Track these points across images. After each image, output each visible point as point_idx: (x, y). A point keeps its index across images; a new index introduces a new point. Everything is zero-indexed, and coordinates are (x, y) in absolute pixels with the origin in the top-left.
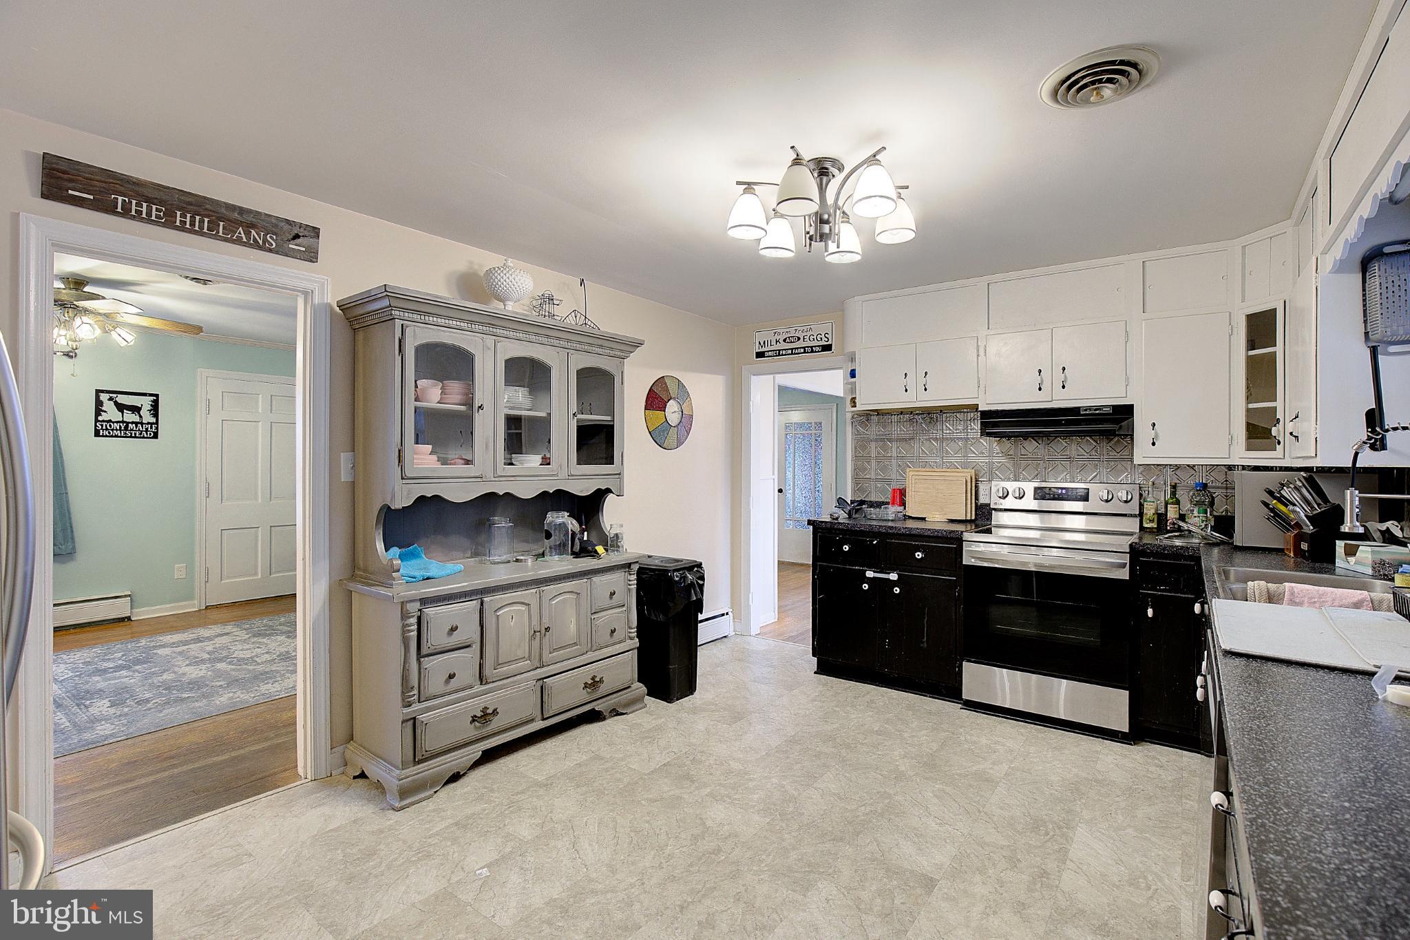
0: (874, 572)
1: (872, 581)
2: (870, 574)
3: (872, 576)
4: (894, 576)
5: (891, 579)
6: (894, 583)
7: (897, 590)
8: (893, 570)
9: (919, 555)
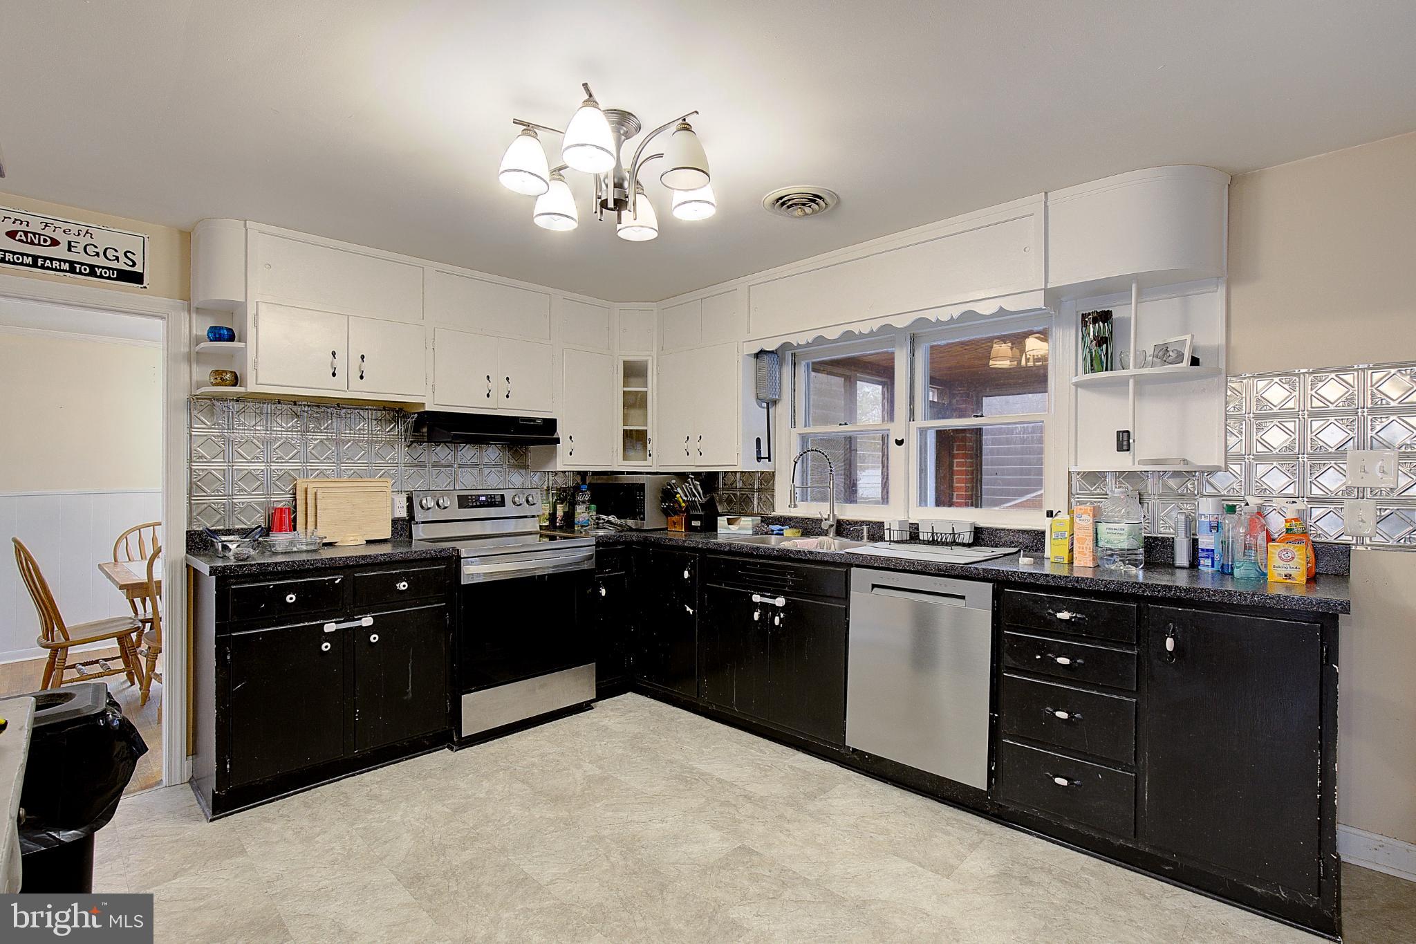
0: (336, 623)
1: (331, 637)
2: (330, 627)
3: (333, 630)
4: (367, 621)
5: (364, 625)
6: (369, 630)
7: (374, 638)
8: (365, 613)
9: (403, 586)
